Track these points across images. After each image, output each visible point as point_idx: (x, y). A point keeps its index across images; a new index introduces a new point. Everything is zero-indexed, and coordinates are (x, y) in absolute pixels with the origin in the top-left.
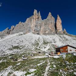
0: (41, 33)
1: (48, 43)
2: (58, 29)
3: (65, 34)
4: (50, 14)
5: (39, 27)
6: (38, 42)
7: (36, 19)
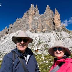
0: (38, 30)
1: (42, 42)
2: (56, 24)
3: (63, 30)
4: (48, 7)
5: (36, 24)
6: (34, 42)
7: (34, 15)
